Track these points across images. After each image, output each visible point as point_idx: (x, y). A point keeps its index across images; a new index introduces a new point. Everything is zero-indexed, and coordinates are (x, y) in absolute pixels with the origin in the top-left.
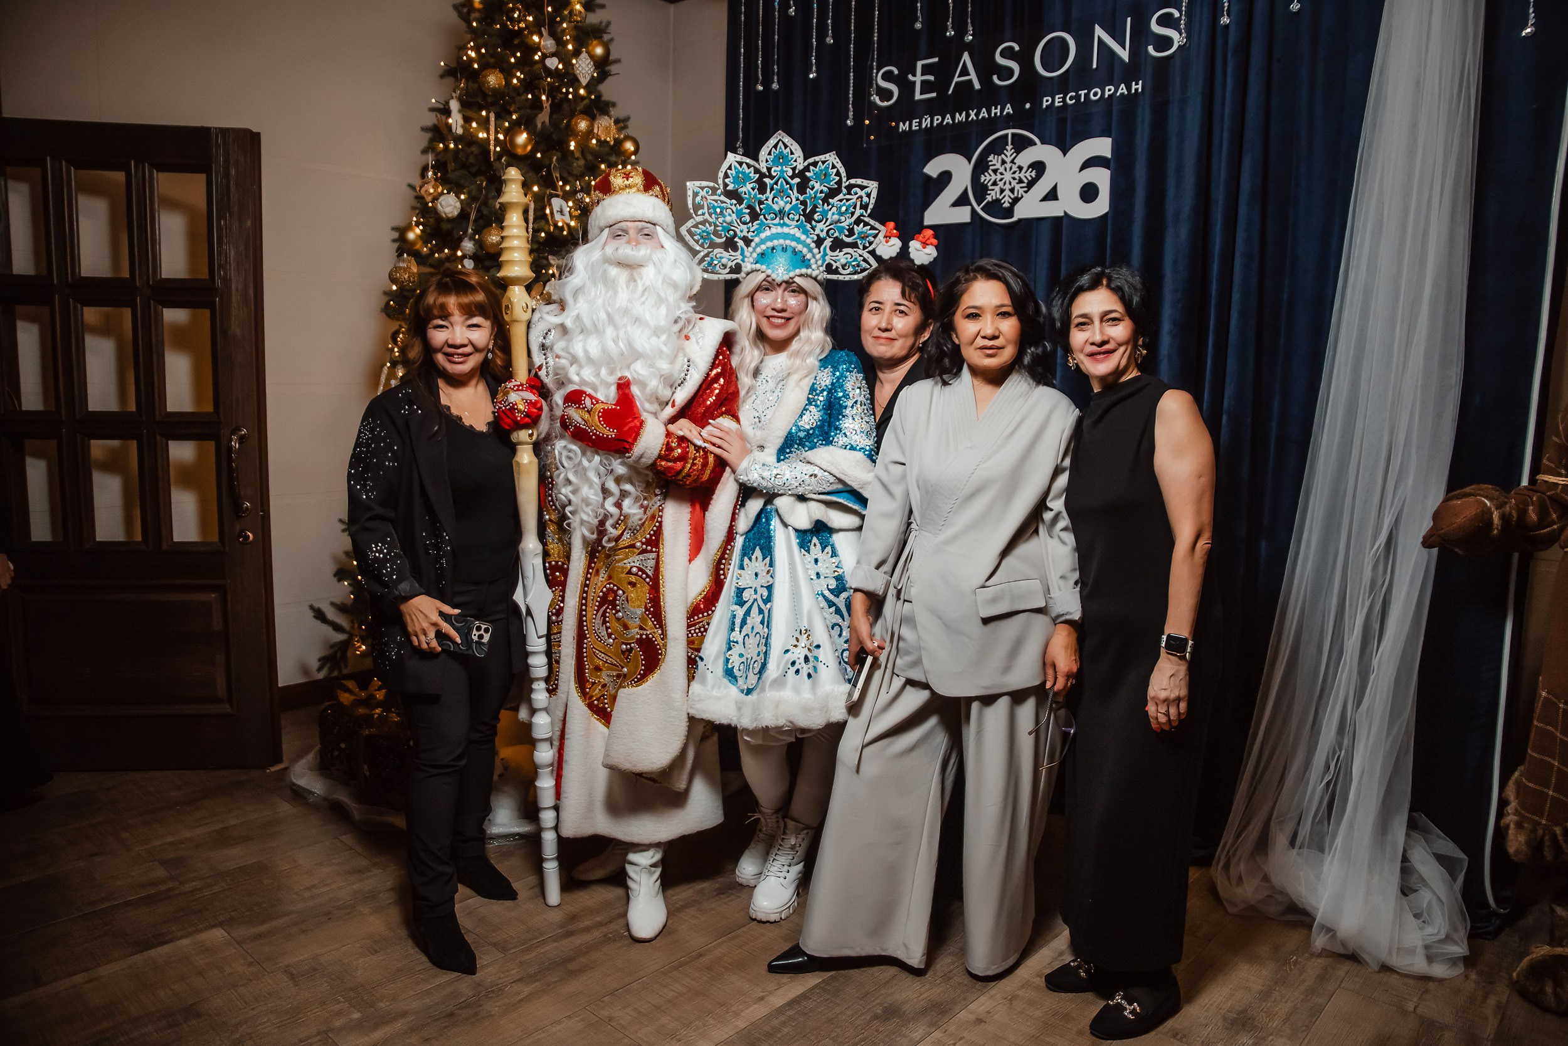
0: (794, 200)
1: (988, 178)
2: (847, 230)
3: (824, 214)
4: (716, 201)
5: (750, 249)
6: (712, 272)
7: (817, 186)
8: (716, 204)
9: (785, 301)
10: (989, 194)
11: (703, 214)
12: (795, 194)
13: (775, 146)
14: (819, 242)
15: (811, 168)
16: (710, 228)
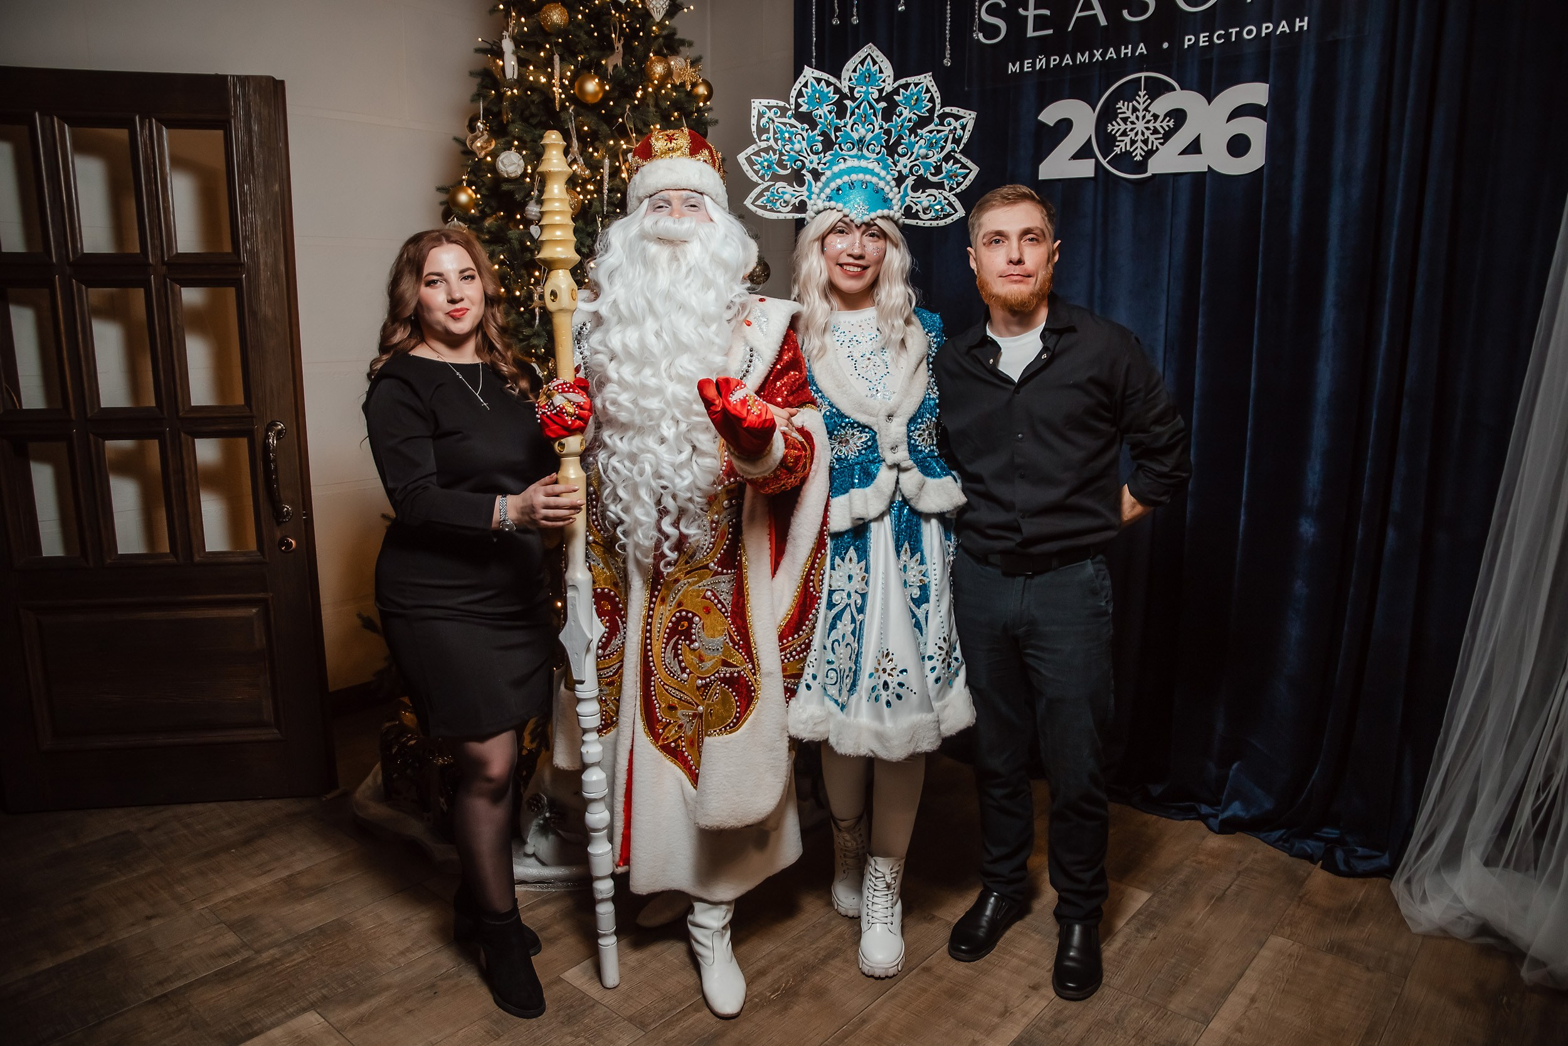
0: (877, 127)
1: (1116, 127)
2: (934, 167)
3: (912, 145)
4: (785, 124)
5: (819, 184)
6: (771, 210)
7: (906, 113)
8: (784, 128)
9: (863, 246)
10: (1118, 146)
11: (768, 140)
12: (878, 121)
13: (862, 63)
14: (900, 180)
15: (902, 90)
16: (774, 157)
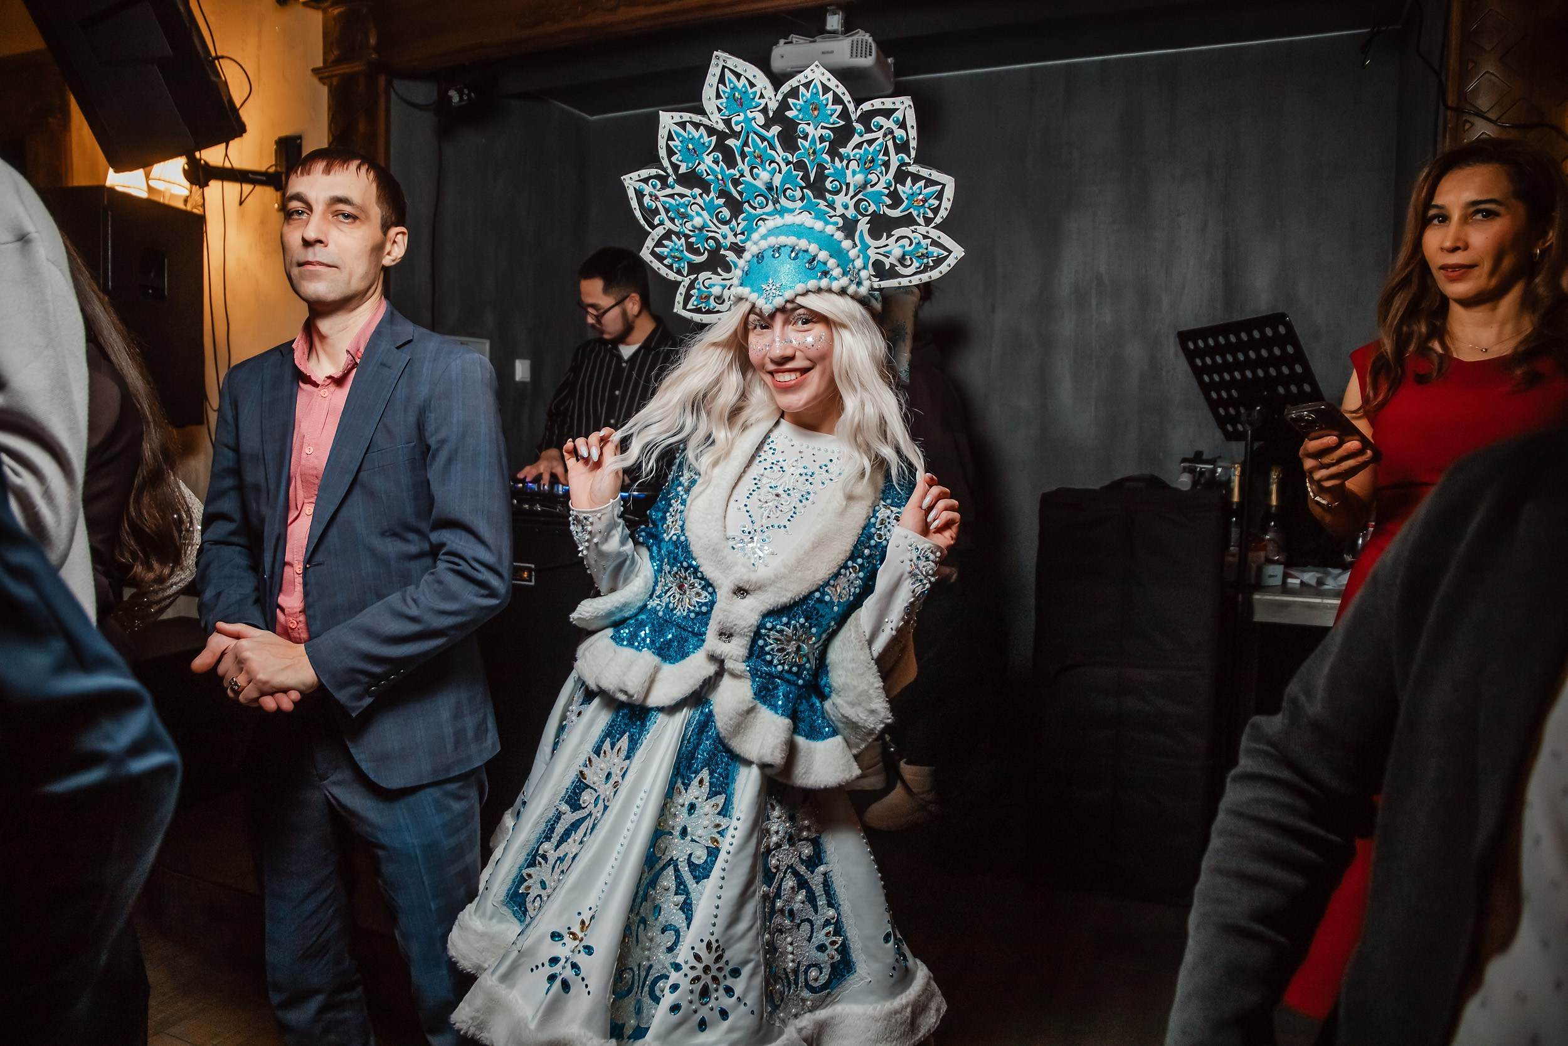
0: (783, 165)
2: (887, 196)
3: (840, 176)
4: (672, 196)
7: (810, 130)
8: (674, 202)
11: (662, 223)
12: (780, 154)
13: (722, 80)
14: (849, 228)
15: (791, 101)
16: (679, 243)
